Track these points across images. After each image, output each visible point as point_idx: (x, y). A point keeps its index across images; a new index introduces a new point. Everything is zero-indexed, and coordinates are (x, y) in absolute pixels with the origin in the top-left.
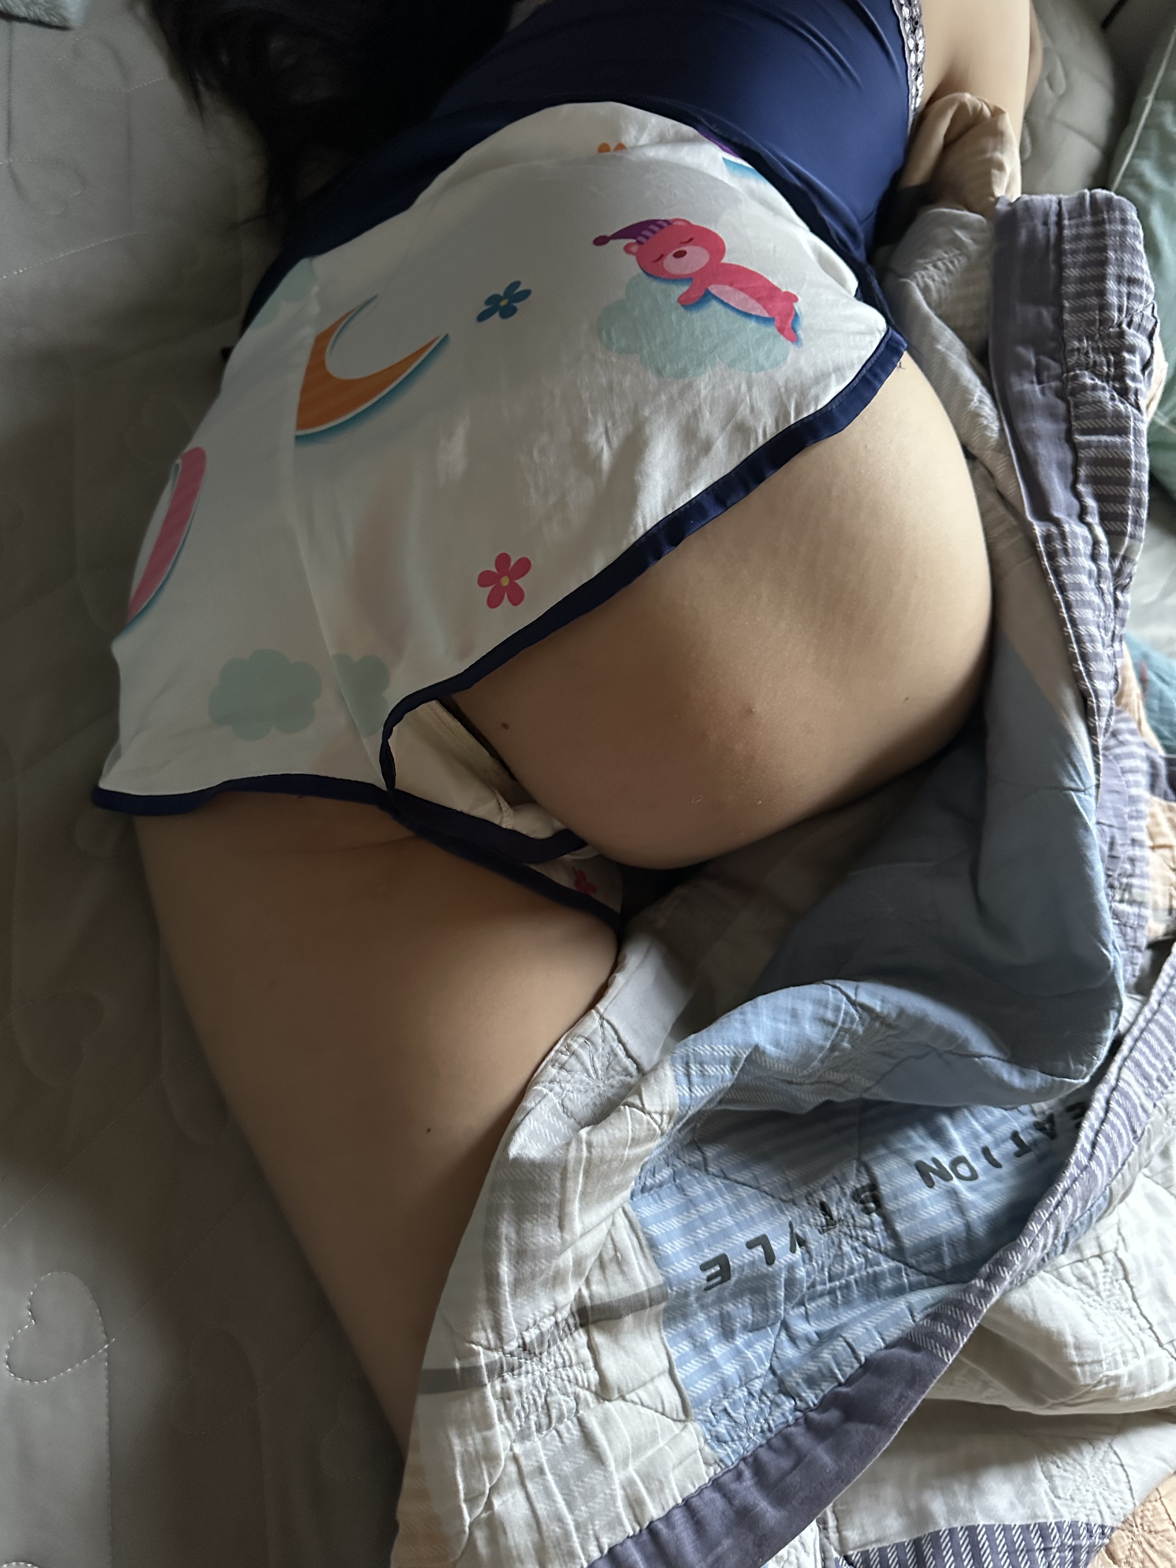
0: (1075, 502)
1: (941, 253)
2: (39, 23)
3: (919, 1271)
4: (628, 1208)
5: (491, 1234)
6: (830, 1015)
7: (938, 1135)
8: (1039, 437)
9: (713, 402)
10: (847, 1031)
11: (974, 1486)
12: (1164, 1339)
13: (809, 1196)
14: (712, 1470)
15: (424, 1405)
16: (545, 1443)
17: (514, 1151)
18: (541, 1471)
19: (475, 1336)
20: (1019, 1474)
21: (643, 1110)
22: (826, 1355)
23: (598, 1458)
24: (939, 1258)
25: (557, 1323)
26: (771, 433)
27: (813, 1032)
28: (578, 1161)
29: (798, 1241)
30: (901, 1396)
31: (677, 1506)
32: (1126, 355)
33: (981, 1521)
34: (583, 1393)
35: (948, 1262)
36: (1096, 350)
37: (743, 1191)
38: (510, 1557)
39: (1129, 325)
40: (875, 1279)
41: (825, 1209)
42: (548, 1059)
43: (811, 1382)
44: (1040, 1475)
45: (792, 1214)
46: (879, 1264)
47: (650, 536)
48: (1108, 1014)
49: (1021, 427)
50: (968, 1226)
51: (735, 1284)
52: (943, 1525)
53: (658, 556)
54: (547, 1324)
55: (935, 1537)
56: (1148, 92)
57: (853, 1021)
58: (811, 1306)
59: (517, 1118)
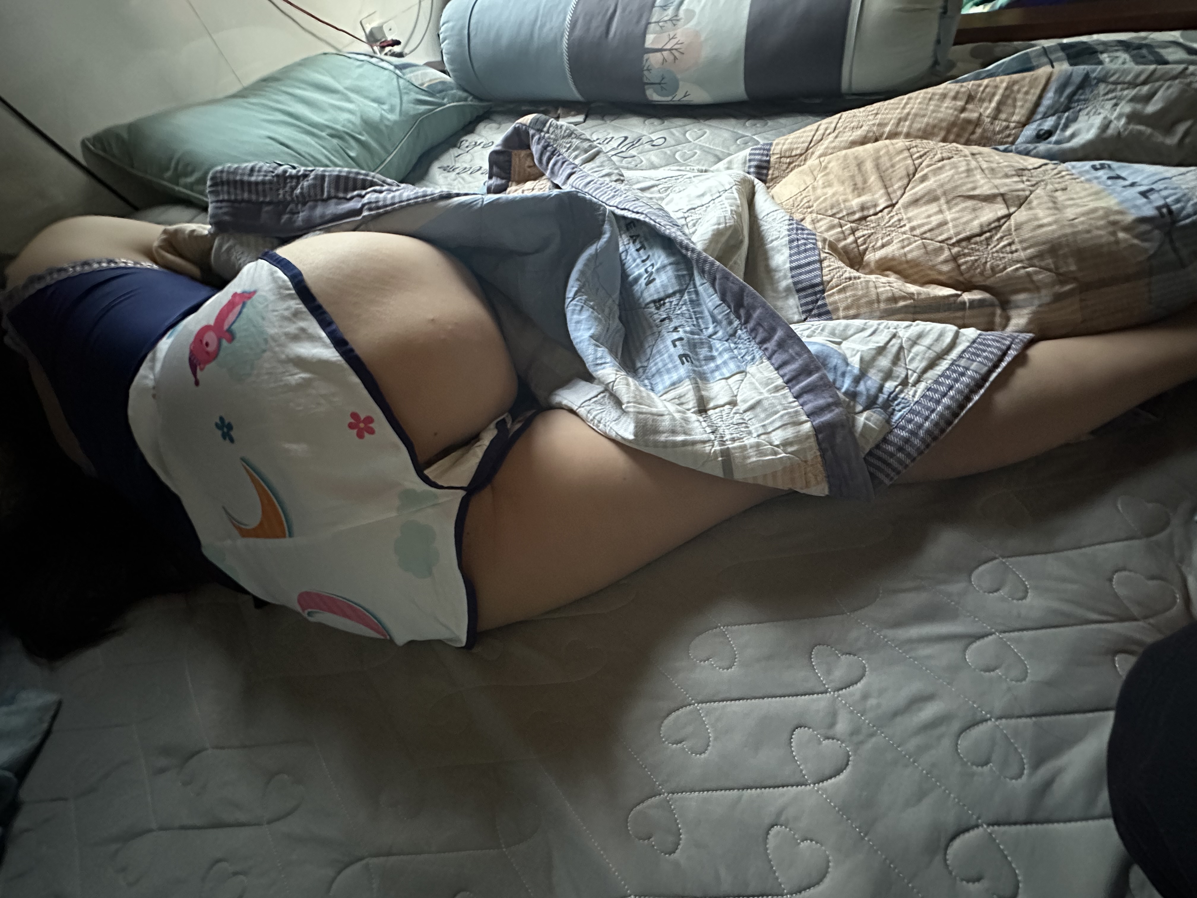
0: (355, 199)
1: (233, 258)
2: (54, 717)
3: (688, 285)
4: (659, 395)
5: (665, 445)
6: (578, 308)
7: (637, 280)
8: (324, 213)
9: (281, 327)
10: (585, 302)
11: (776, 270)
12: (718, 195)
13: (657, 326)
14: (764, 361)
15: (738, 476)
16: (753, 425)
17: (631, 437)
18: (764, 426)
19: (708, 451)
20: (771, 253)
21: (614, 382)
22: (720, 317)
23: (758, 403)
24: (683, 276)
25: (705, 421)
26: (298, 301)
27: (585, 315)
28: (634, 407)
29: (675, 329)
30: (733, 283)
31: (778, 373)
32: (288, 174)
33: (788, 265)
34: (734, 410)
35: (685, 273)
36: (284, 187)
37: (654, 351)
38: (796, 436)
39: (273, 172)
40: (691, 301)
41: (663, 320)
42: (596, 429)
43: (730, 323)
44: (771, 245)
45: (664, 332)
46: (686, 300)
47: (342, 354)
48: (579, 197)
49: (318, 221)
50: (670, 264)
51: (691, 352)
52: (790, 281)
53: (352, 350)
54: (704, 424)
55: (795, 283)
56: (174, 190)
57: (581, 299)
58: (703, 326)
59: (619, 439)
